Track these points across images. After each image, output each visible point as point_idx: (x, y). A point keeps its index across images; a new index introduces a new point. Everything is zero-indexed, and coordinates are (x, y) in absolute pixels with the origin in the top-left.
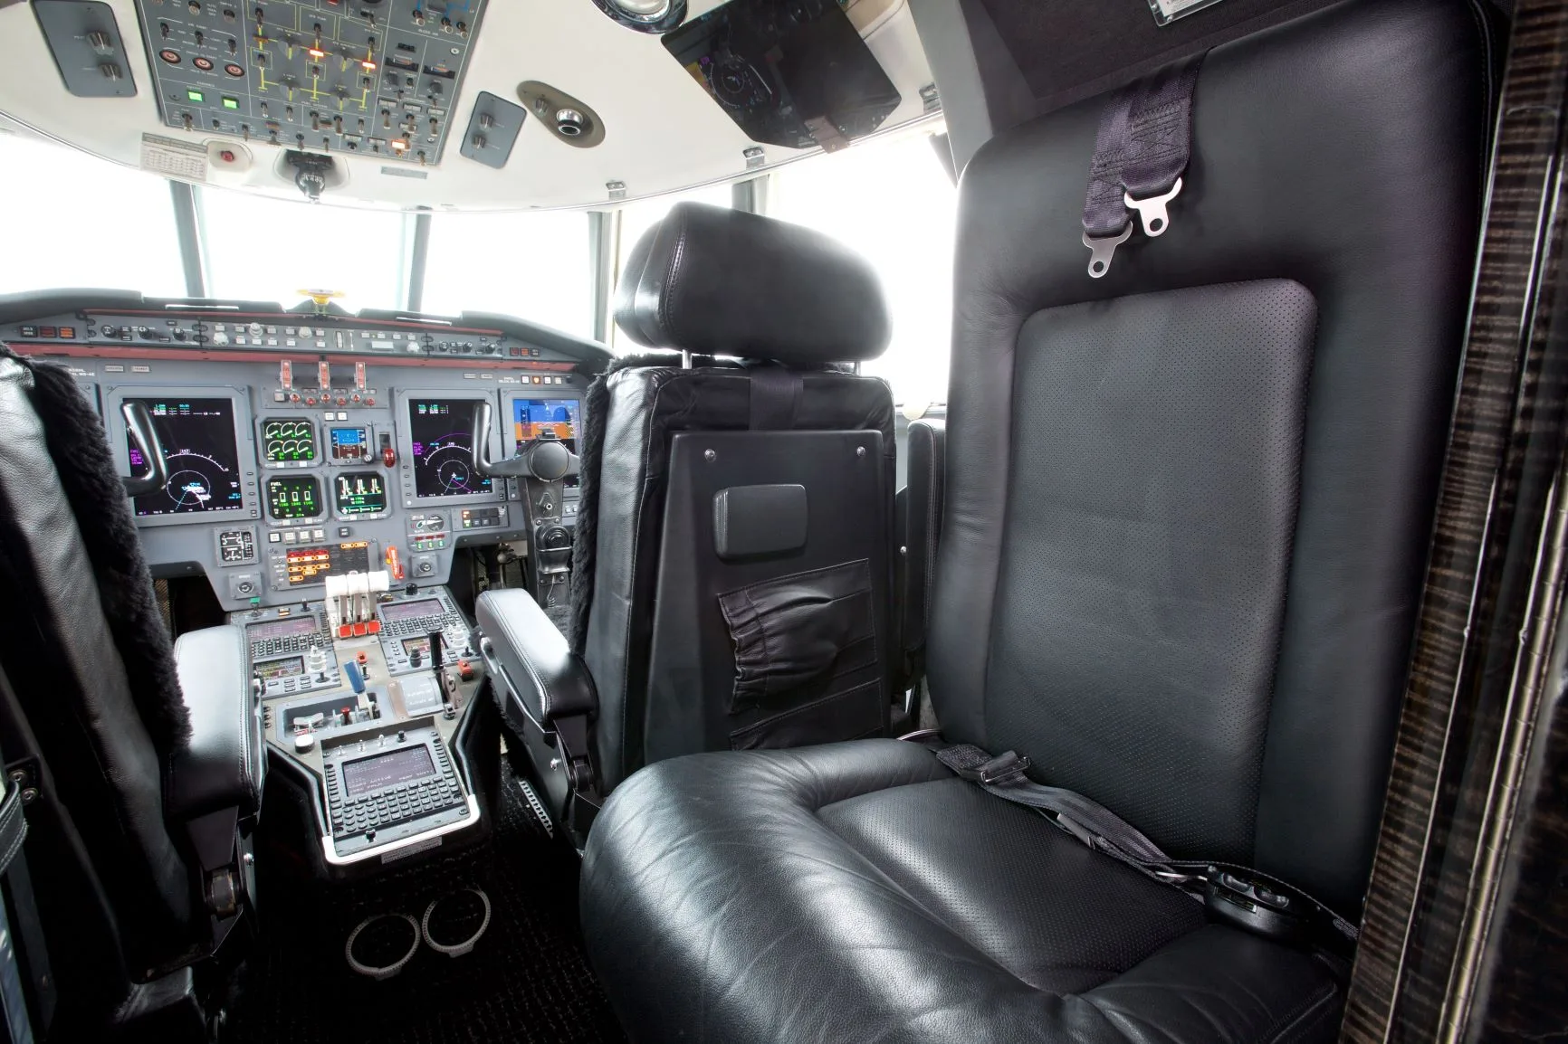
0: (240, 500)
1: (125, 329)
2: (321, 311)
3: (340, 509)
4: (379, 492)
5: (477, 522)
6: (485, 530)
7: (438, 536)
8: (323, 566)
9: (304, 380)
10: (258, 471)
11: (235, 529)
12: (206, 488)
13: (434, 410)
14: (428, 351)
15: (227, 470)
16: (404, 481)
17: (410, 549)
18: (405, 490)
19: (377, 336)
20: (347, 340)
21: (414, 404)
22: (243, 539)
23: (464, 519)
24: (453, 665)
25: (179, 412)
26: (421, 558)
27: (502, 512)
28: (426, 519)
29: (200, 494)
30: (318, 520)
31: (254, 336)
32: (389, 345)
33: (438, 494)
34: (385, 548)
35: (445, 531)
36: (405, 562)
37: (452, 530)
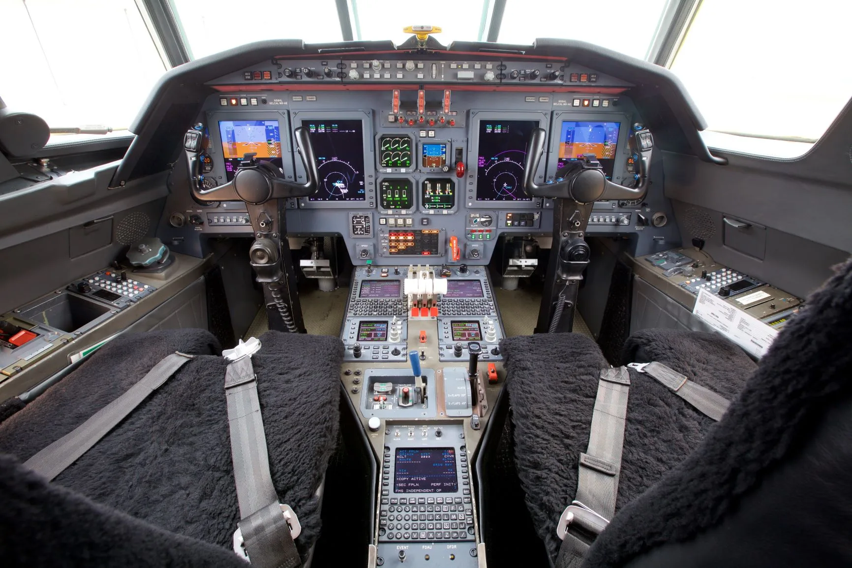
0: (364, 194)
1: (298, 70)
2: (422, 46)
3: (424, 205)
4: (451, 194)
5: (516, 223)
6: (521, 229)
7: (487, 231)
8: (410, 244)
9: (408, 105)
10: (376, 174)
11: (360, 214)
12: (346, 185)
13: (498, 130)
14: (501, 79)
15: (358, 172)
16: (469, 187)
17: (466, 238)
18: (468, 194)
19: (462, 66)
20: (439, 72)
21: (484, 124)
22: (365, 221)
23: (508, 220)
24: (484, 361)
25: (332, 130)
26: (473, 245)
27: (536, 216)
28: (481, 217)
29: (342, 188)
30: (410, 211)
31: (377, 71)
32: (470, 75)
33: (491, 199)
34: (450, 235)
35: (493, 228)
36: (461, 247)
37: (497, 227)
